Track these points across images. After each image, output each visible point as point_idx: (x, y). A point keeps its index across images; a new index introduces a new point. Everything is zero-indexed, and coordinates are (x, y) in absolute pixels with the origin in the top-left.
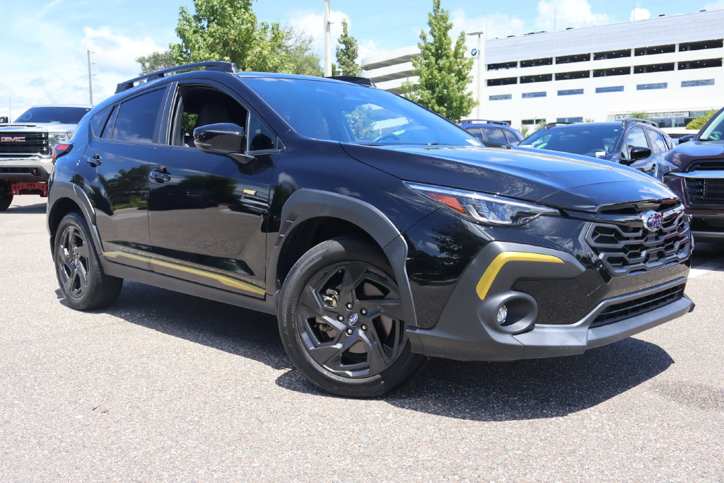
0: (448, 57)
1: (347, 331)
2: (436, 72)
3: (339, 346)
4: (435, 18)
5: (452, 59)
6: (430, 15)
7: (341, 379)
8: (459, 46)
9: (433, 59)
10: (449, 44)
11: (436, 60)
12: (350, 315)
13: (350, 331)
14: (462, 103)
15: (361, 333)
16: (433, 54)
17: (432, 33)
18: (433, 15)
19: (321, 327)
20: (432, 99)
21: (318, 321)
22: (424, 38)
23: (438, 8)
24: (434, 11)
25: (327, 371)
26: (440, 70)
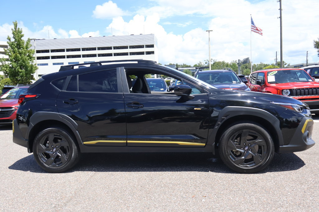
0: (23, 48)
1: (245, 152)
2: (18, 55)
3: (243, 158)
4: (15, 31)
5: (25, 49)
6: (12, 30)
7: (246, 168)
8: (28, 44)
9: (16, 49)
10: (23, 43)
11: (18, 50)
12: (245, 147)
13: (246, 152)
14: (32, 68)
15: (250, 152)
16: (16, 46)
17: (14, 38)
18: (14, 30)
19: (234, 153)
20: (17, 66)
21: (234, 151)
22: (9, 39)
23: (16, 27)
24: (15, 28)
25: (241, 166)
26: (20, 54)
